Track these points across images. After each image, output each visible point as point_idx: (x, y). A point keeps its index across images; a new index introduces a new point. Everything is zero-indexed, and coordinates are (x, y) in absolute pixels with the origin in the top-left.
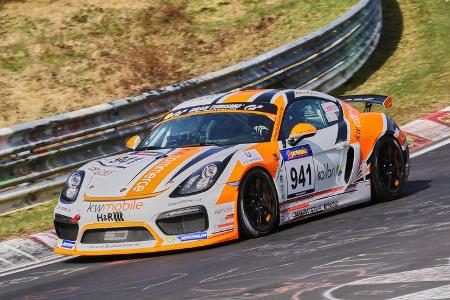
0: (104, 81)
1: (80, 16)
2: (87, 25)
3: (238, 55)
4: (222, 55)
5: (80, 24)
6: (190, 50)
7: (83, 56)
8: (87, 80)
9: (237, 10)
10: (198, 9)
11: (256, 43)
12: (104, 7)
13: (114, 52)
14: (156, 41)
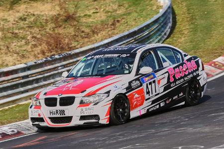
0: (33, 51)
1: (23, 18)
2: (27, 22)
3: (100, 39)
4: (93, 38)
5: (23, 22)
6: (77, 36)
7: (23, 38)
8: (24, 50)
9: (102, 16)
10: (82, 15)
11: (109, 33)
12: (35, 13)
13: (39, 36)
14: (61, 31)
